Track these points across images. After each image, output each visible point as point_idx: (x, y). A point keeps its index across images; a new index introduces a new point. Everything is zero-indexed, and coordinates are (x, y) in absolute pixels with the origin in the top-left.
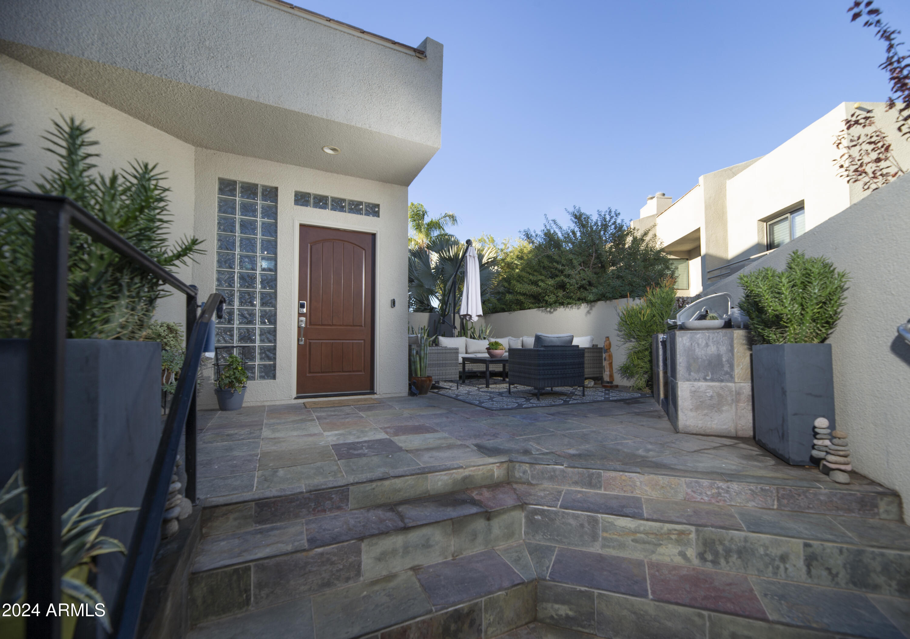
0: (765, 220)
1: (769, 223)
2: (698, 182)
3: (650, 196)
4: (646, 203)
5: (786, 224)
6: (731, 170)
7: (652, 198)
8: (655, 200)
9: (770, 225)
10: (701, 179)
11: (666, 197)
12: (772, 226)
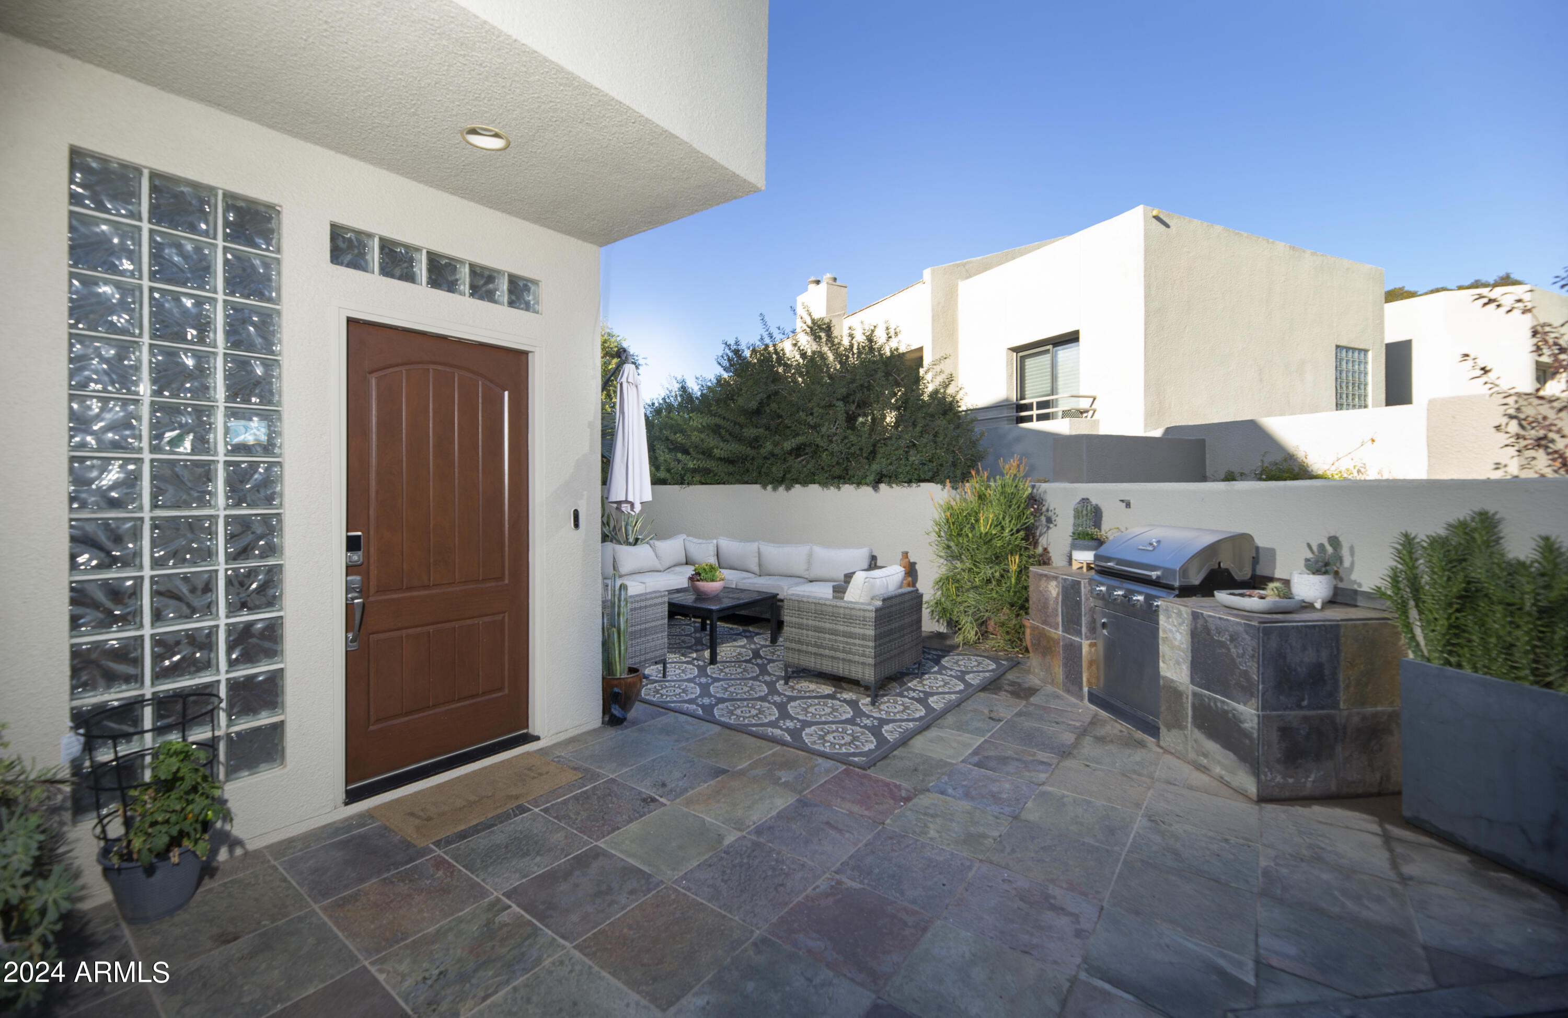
0: (1016, 350)
1: (1021, 354)
2: (921, 276)
3: (813, 279)
4: (806, 290)
5: (1046, 358)
6: (964, 265)
7: (818, 282)
8: (823, 286)
9: (1021, 357)
10: (927, 273)
11: (838, 283)
12: (1023, 359)
